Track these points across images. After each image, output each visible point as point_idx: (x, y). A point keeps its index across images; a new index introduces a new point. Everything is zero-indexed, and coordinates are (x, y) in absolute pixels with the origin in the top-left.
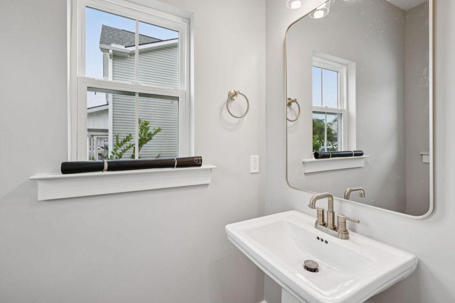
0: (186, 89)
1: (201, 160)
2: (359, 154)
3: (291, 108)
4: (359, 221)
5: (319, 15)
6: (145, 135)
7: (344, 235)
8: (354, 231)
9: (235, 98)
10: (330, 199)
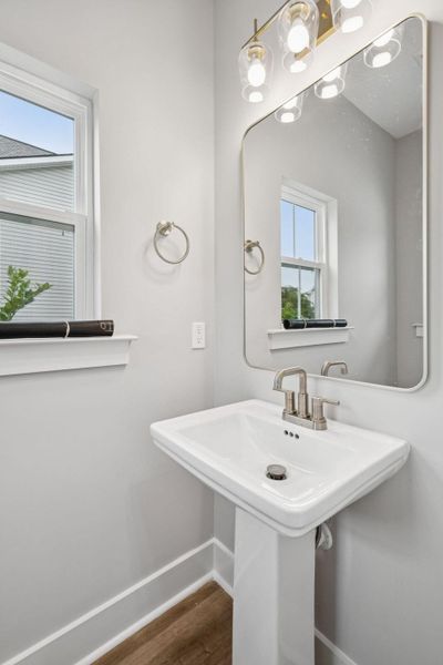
0: (86, 212)
1: (112, 326)
2: (342, 324)
3: (251, 256)
4: (339, 403)
5: (288, 118)
6: (20, 294)
7: (320, 425)
8: (333, 419)
9: (167, 232)
10: (302, 375)
